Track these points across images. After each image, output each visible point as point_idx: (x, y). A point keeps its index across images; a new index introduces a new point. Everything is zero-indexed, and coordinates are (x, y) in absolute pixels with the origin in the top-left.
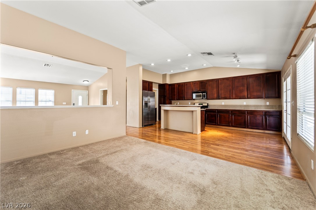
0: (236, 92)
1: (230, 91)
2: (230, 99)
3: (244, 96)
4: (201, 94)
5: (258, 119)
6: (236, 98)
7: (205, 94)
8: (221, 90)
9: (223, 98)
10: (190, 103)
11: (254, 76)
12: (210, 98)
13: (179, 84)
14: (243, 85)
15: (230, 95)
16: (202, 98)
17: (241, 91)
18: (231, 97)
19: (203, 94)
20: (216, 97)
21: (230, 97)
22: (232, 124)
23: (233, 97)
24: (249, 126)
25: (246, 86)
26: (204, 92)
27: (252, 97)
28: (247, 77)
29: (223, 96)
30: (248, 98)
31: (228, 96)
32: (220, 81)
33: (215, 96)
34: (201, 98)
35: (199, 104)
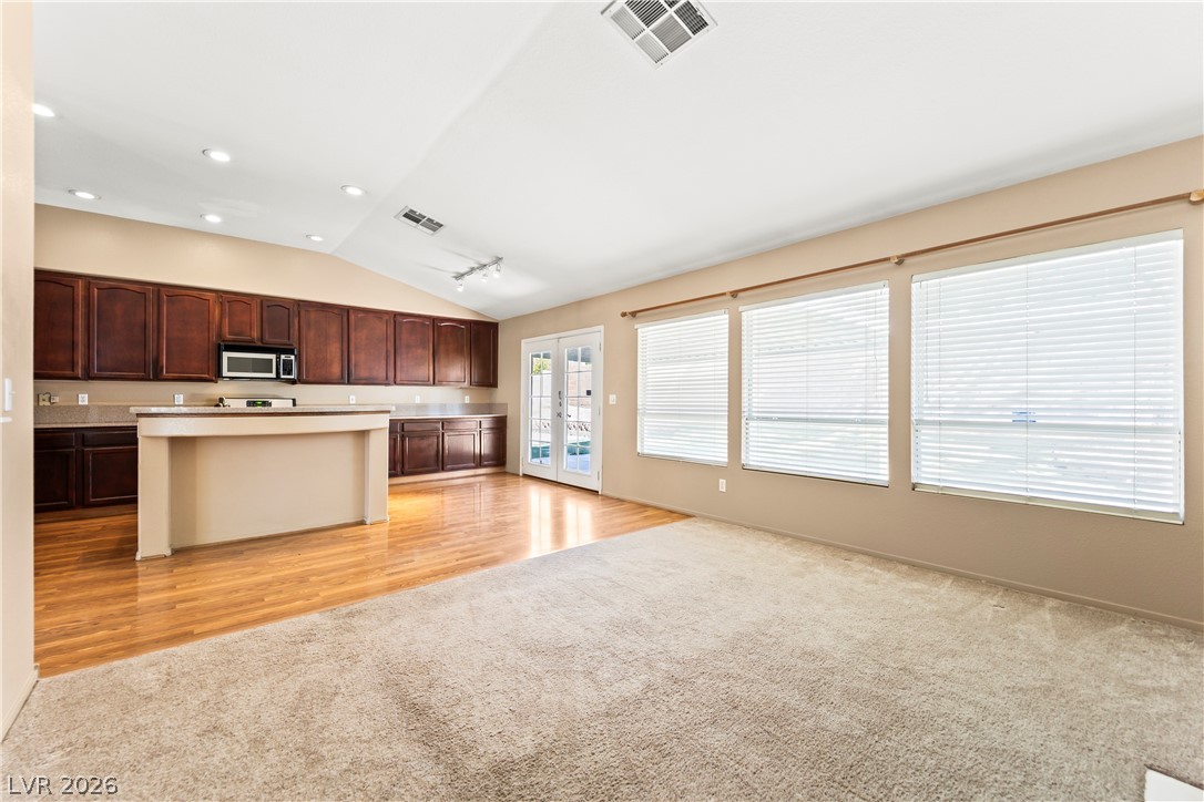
0: (405, 365)
1: (388, 357)
4: (273, 357)
6: (405, 381)
7: (293, 357)
8: (356, 349)
9: (364, 381)
10: (180, 399)
12: (311, 379)
14: (423, 344)
15: (387, 370)
16: (278, 373)
17: (419, 362)
19: (283, 357)
20: (339, 373)
23: (396, 377)
25: (431, 346)
27: (444, 383)
29: (366, 373)
32: (352, 317)
33: (336, 370)
34: (273, 375)
35: (249, 404)
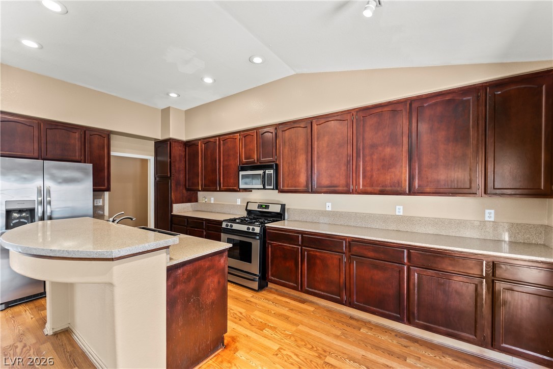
0: (368, 168)
1: (348, 162)
2: (348, 192)
3: (399, 183)
4: (261, 172)
5: (457, 293)
6: (369, 189)
7: (272, 171)
8: (318, 158)
9: (325, 189)
10: (239, 201)
11: (439, 99)
13: (207, 141)
14: (394, 141)
15: (347, 177)
16: (264, 185)
17: (388, 164)
18: (351, 187)
19: (266, 172)
20: (305, 183)
21: (348, 185)
22: (350, 295)
23: (358, 184)
24: (414, 318)
25: (405, 140)
26: (270, 167)
27: (428, 190)
28: (411, 105)
29: (325, 181)
30: (412, 192)
31: (342, 181)
32: (315, 127)
33: (302, 178)
34: (262, 186)
35: (259, 207)
